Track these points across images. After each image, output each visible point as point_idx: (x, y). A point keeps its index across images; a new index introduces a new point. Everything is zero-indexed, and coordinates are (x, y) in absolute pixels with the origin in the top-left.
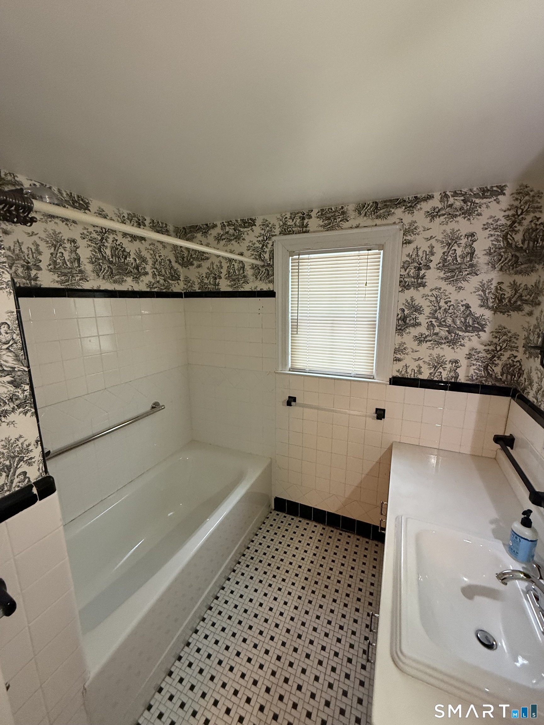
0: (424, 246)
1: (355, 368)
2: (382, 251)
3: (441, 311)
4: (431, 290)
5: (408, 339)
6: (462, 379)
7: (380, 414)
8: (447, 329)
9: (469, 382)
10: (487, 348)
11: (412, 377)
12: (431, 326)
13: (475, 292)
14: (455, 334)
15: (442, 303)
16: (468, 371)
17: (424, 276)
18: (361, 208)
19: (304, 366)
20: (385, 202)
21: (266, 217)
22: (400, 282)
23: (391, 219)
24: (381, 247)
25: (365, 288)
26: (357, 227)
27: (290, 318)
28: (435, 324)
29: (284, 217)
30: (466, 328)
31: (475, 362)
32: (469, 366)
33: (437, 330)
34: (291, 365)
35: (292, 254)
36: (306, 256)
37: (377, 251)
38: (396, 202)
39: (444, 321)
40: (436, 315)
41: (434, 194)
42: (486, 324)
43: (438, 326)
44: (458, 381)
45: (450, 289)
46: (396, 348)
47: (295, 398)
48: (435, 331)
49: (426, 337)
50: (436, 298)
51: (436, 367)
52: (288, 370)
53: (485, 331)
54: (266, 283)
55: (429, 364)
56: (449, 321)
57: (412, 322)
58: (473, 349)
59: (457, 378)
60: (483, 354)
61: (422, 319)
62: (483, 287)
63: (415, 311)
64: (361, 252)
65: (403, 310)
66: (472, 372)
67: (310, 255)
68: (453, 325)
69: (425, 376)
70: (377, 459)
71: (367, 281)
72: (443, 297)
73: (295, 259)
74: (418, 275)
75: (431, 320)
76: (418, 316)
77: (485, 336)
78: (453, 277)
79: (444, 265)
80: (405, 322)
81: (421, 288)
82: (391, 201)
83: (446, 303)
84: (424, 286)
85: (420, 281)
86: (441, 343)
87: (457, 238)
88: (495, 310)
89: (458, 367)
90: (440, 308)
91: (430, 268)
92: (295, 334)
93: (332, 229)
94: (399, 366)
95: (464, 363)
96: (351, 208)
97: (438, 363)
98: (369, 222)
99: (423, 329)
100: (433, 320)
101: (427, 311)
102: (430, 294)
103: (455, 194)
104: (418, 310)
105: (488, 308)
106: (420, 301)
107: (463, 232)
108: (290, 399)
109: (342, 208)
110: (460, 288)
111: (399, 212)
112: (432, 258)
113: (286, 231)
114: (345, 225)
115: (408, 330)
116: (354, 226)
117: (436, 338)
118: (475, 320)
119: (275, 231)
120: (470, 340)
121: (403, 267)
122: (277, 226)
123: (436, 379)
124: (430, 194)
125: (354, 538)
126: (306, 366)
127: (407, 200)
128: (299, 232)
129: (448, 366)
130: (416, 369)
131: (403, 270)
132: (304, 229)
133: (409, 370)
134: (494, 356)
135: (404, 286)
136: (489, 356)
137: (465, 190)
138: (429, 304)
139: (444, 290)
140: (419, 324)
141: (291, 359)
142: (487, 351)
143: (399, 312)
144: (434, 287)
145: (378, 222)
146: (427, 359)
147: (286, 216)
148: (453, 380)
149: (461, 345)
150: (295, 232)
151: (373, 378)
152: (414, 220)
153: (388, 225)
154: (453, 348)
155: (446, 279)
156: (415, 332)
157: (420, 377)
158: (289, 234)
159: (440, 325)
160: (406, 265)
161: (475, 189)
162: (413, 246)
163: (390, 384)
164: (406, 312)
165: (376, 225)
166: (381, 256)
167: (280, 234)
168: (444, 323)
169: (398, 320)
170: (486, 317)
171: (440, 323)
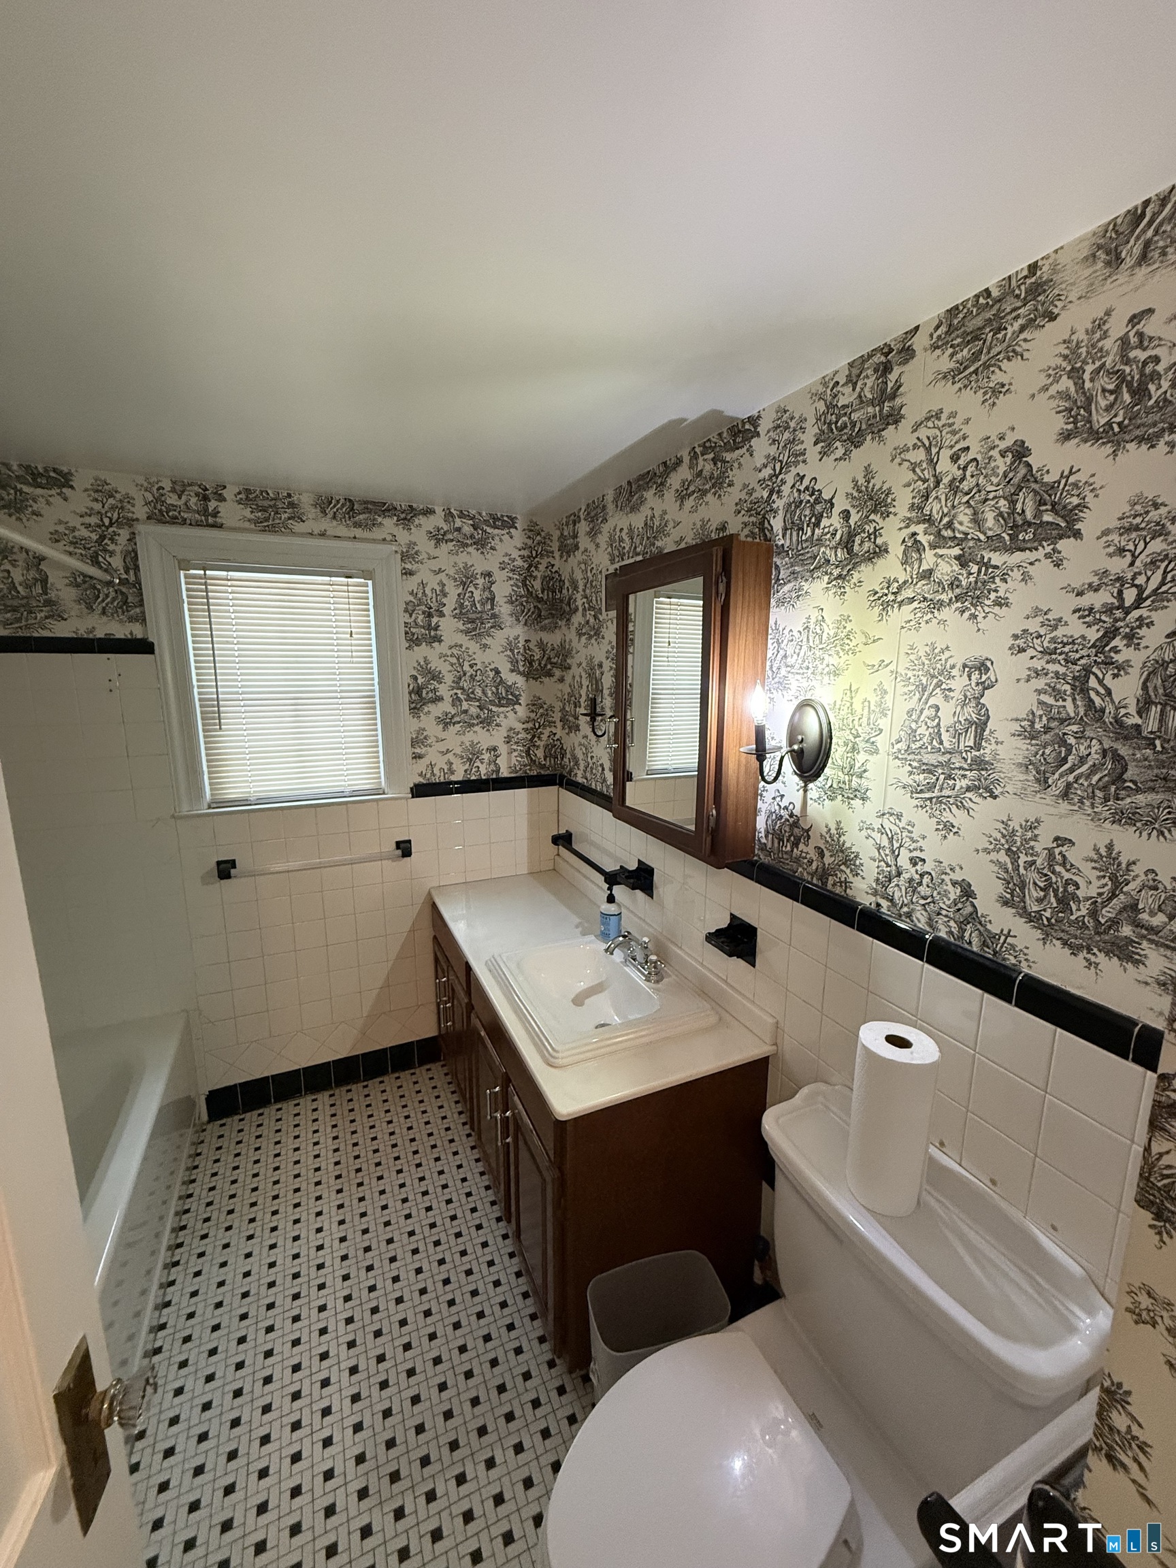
0: (433, 583)
1: (349, 780)
2: (370, 582)
3: (467, 677)
4: (451, 648)
5: (428, 721)
6: (505, 773)
7: (404, 848)
8: (477, 704)
9: (513, 775)
10: (524, 726)
11: (442, 780)
12: (456, 701)
13: (503, 652)
14: (488, 710)
15: (466, 667)
16: (509, 760)
17: (436, 628)
18: (325, 503)
19: (242, 793)
20: (366, 502)
21: (103, 475)
22: (406, 633)
23: (377, 533)
24: (367, 574)
25: (349, 642)
26: (322, 535)
27: (196, 697)
28: (462, 697)
29: (156, 486)
30: (500, 701)
31: (515, 747)
32: (510, 753)
33: (465, 705)
34: (212, 795)
35: (185, 565)
36: (223, 573)
37: (362, 580)
38: (384, 508)
39: (473, 693)
40: (461, 684)
41: (436, 508)
42: (520, 695)
43: (466, 700)
44: (501, 775)
45: (473, 646)
46: (412, 739)
47: (234, 861)
48: (463, 708)
49: (453, 717)
50: (458, 659)
51: (471, 760)
52: (206, 807)
53: (520, 704)
54: (121, 621)
55: (462, 757)
56: (479, 692)
57: (430, 695)
58: (511, 729)
59: (498, 771)
60: (522, 735)
61: (444, 690)
62: (510, 646)
63: (433, 679)
64: (333, 579)
65: (415, 678)
66: (514, 761)
67: (231, 573)
68: (484, 698)
69: (458, 776)
70: (407, 926)
71: (353, 630)
72: (467, 658)
73: (194, 576)
74: (430, 625)
75: (455, 691)
76: (438, 686)
77: (521, 711)
78: (475, 629)
79: (461, 613)
80: (420, 696)
81: (436, 644)
82: (374, 503)
83: (471, 666)
84: (440, 641)
85: (433, 633)
86: (473, 725)
87: (472, 576)
88: (528, 675)
89: (497, 757)
90: (465, 674)
91: (444, 616)
92: (215, 730)
93: (272, 529)
94: (422, 765)
95: (503, 749)
96: (306, 500)
97: (472, 756)
98: (342, 531)
99: (446, 707)
100: (459, 692)
101: (449, 679)
102: (449, 653)
103: (462, 515)
104: (436, 676)
105: (520, 673)
106: (436, 664)
107: (479, 569)
108: (222, 866)
109: (289, 496)
110: (485, 646)
111: (389, 523)
112: (444, 600)
113: (162, 515)
114: (298, 527)
115: (426, 709)
116: (316, 533)
117: (466, 718)
118: (508, 689)
119: (132, 509)
120: (506, 717)
121: (406, 611)
122: (139, 502)
123: (473, 778)
124: (430, 506)
125: (389, 1081)
126: (249, 792)
127: (399, 508)
128: (198, 524)
129: (486, 756)
130: (446, 768)
131: (407, 615)
132: (211, 520)
133: (436, 771)
134: (534, 737)
135: (413, 641)
136: (529, 737)
137: (473, 512)
138: (450, 668)
139: (467, 648)
140: (440, 699)
141: (211, 784)
142: (526, 730)
143: (411, 681)
144: (453, 644)
145: (358, 532)
146: (458, 751)
147: (160, 484)
148: (494, 776)
149: (497, 725)
150: (188, 522)
151: (384, 793)
152: (413, 541)
153: (374, 541)
154: (488, 730)
155: (467, 632)
156: (437, 710)
157: (453, 778)
158: (174, 523)
159: (468, 699)
160: (410, 608)
161: (484, 514)
162: (415, 580)
163: (413, 797)
164: (420, 681)
165: (355, 538)
166: (370, 589)
167: (149, 518)
168: (472, 696)
169: (410, 693)
170: (518, 685)
171: (468, 695)
